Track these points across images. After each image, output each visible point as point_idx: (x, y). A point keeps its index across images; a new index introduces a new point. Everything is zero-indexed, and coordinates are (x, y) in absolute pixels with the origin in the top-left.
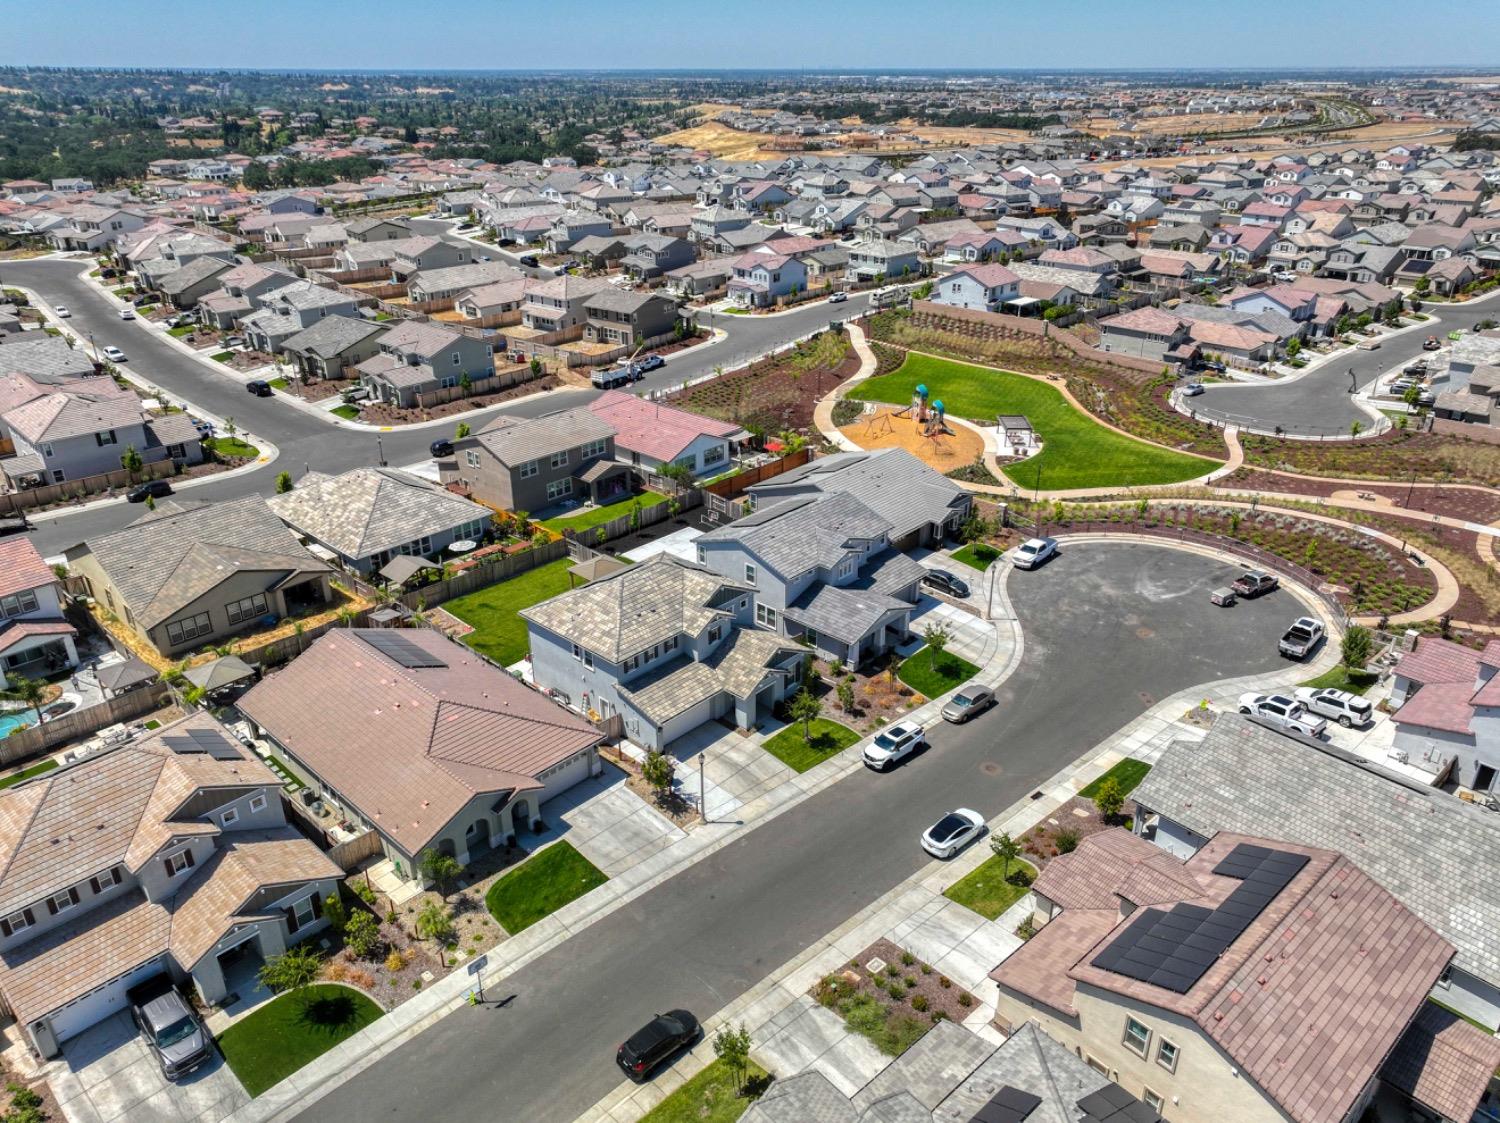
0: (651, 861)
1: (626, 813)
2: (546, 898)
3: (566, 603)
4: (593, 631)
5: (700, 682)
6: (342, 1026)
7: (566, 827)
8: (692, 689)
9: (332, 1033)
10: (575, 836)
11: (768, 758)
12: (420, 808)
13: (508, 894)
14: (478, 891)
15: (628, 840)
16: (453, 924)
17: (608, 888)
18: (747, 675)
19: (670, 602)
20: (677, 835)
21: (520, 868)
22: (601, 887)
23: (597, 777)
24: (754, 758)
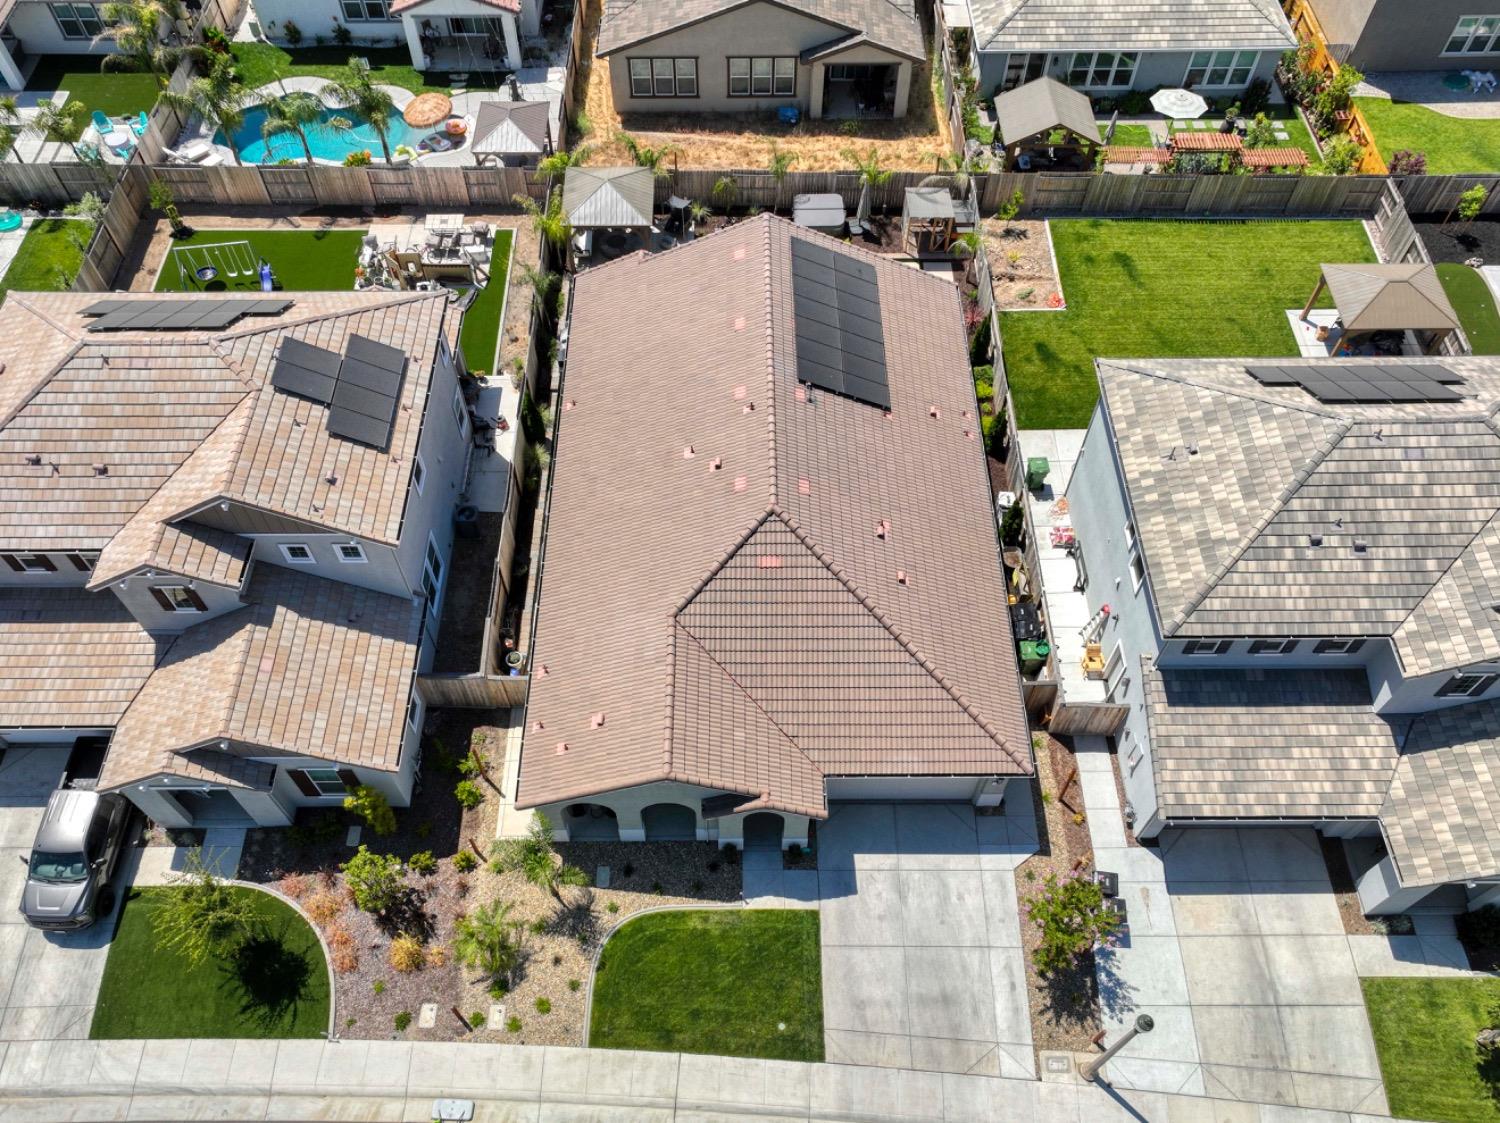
0: (923, 1081)
1: (967, 937)
2: (695, 1015)
3: (1192, 403)
4: (1186, 514)
5: (1338, 767)
6: (263, 1010)
7: (844, 884)
8: (1305, 773)
9: (244, 1009)
10: (843, 917)
11: (1353, 1022)
12: (587, 719)
13: (650, 955)
14: (614, 909)
15: (923, 1001)
16: (537, 942)
17: (807, 1079)
18: (1462, 833)
19: (1420, 545)
20: (1016, 1061)
21: (705, 916)
22: (796, 1067)
23: (982, 811)
24: (1320, 1001)
